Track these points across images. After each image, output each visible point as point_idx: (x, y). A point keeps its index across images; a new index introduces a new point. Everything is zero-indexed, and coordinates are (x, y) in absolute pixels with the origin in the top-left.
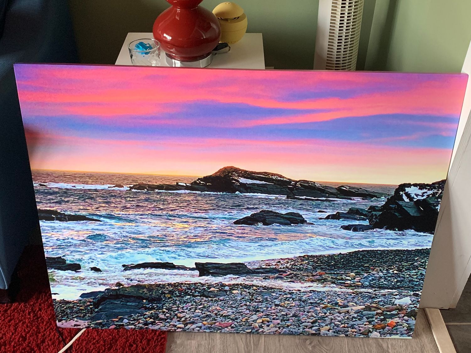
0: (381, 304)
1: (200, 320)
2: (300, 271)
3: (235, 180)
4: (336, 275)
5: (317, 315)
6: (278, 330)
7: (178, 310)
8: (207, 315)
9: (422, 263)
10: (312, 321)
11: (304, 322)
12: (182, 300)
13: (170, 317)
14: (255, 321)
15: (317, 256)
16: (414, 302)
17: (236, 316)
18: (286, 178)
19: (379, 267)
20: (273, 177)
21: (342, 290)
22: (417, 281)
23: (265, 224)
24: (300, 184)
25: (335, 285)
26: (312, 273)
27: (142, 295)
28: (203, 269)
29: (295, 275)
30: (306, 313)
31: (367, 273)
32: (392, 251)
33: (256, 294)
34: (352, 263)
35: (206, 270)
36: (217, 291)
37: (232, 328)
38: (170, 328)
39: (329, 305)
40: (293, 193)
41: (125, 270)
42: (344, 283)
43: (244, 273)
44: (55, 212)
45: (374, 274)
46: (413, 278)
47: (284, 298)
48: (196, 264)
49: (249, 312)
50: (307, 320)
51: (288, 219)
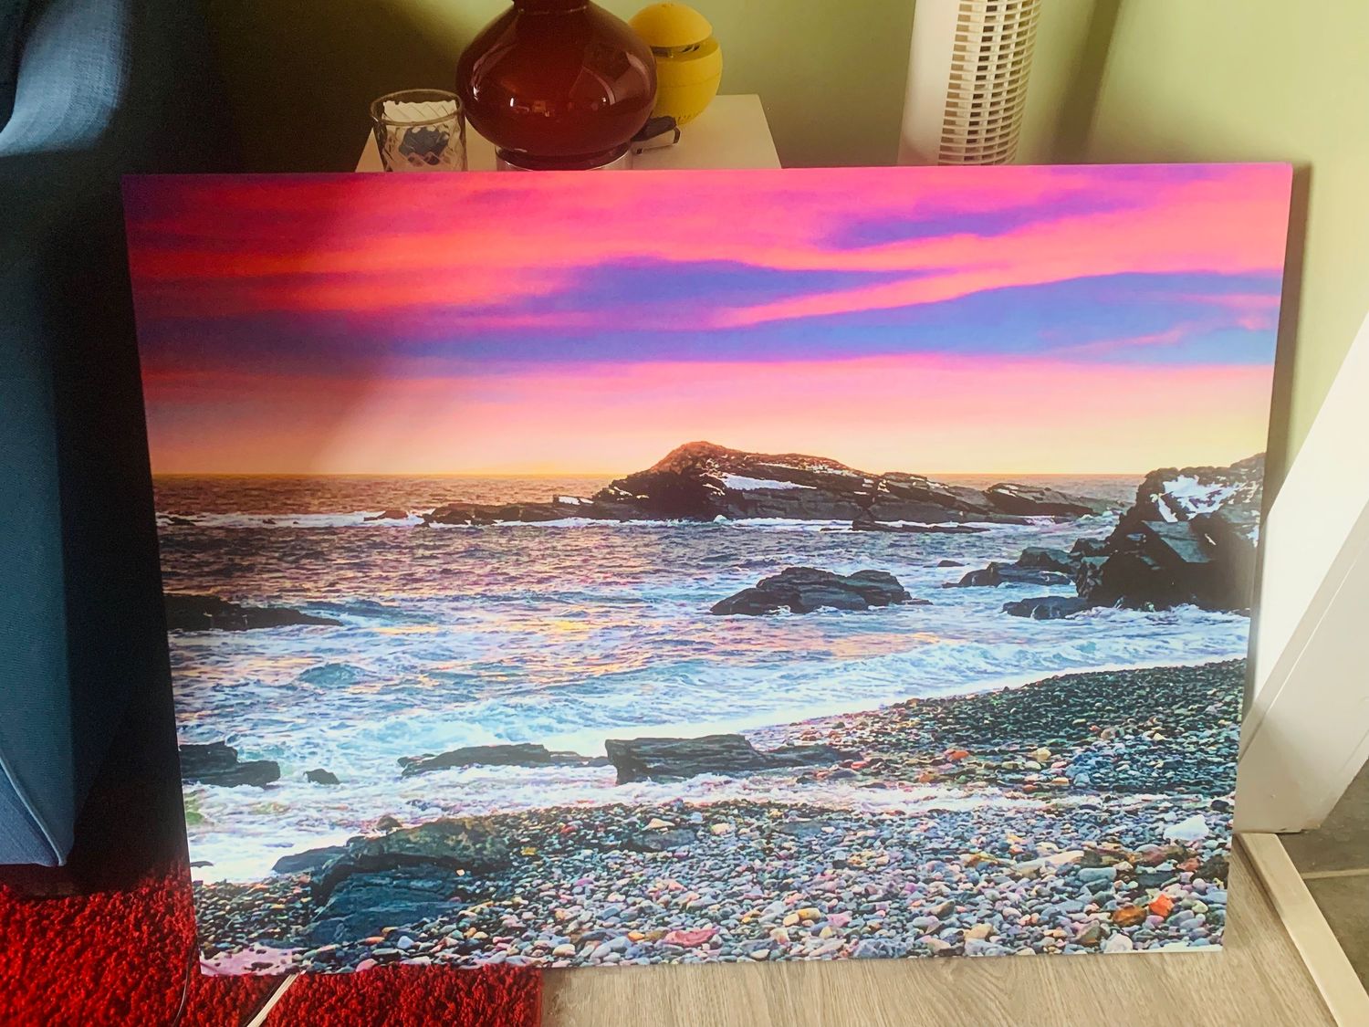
0: (1128, 840)
1: (623, 926)
2: (901, 750)
3: (712, 481)
4: (998, 757)
5: (952, 889)
6: (846, 945)
7: (557, 897)
8: (641, 910)
9: (1228, 704)
10: (937, 909)
11: (916, 915)
12: (567, 863)
13: (535, 923)
14: (778, 920)
15: (942, 700)
16: (1217, 831)
17: (723, 906)
18: (847, 469)
19: (1113, 724)
20: (815, 468)
21: (1018, 804)
22: (1219, 764)
23: (798, 608)
24: (888, 486)
25: (996, 790)
26: (932, 756)
27: (455, 854)
28: (629, 760)
29: (887, 765)
30: (921, 884)
31: (1081, 745)
32: (1143, 674)
33: (780, 832)
34: (1040, 716)
35: (635, 763)
36: (670, 828)
37: (715, 946)
38: (534, 960)
39: (983, 854)
40: (869, 513)
41: (407, 774)
42: (1021, 781)
43: (743, 765)
44: (213, 604)
45: (1100, 748)
46: (1207, 753)
47: (859, 838)
48: (609, 744)
49: (760, 893)
50: (924, 907)
51: (859, 591)
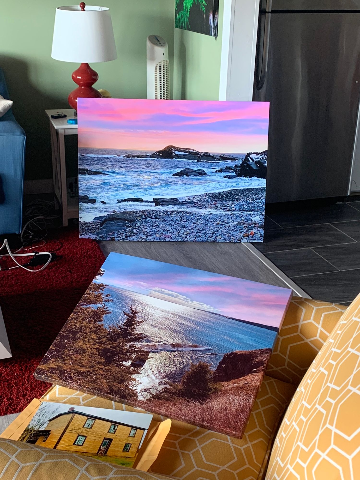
0: (246, 220)
1: (155, 233)
2: (205, 202)
3: (173, 152)
4: (222, 204)
5: (214, 229)
6: (195, 239)
7: (143, 227)
8: (158, 230)
9: (263, 195)
10: (212, 233)
11: (208, 234)
12: (146, 221)
13: (139, 232)
14: (183, 234)
15: (212, 193)
16: (261, 219)
17: (173, 230)
18: (196, 151)
19: (242, 198)
20: (190, 151)
21: (226, 213)
22: (261, 206)
23: (187, 176)
24: (203, 154)
25: (222, 210)
26: (210, 203)
27: (126, 218)
28: (157, 202)
29: (202, 205)
30: (209, 228)
31: (237, 202)
32: (247, 189)
33: (183, 217)
34: (230, 196)
35: (158, 203)
36: (164, 215)
37: (171, 238)
38: (139, 239)
39: (220, 222)
40: (200, 159)
41: (118, 203)
42: (226, 209)
43: (177, 204)
44: (87, 170)
45: (240, 203)
47: (197, 218)
48: (154, 199)
49: (180, 228)
50: (209, 232)
51: (198, 173)
